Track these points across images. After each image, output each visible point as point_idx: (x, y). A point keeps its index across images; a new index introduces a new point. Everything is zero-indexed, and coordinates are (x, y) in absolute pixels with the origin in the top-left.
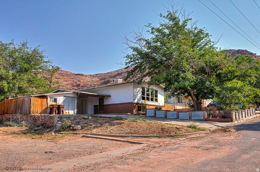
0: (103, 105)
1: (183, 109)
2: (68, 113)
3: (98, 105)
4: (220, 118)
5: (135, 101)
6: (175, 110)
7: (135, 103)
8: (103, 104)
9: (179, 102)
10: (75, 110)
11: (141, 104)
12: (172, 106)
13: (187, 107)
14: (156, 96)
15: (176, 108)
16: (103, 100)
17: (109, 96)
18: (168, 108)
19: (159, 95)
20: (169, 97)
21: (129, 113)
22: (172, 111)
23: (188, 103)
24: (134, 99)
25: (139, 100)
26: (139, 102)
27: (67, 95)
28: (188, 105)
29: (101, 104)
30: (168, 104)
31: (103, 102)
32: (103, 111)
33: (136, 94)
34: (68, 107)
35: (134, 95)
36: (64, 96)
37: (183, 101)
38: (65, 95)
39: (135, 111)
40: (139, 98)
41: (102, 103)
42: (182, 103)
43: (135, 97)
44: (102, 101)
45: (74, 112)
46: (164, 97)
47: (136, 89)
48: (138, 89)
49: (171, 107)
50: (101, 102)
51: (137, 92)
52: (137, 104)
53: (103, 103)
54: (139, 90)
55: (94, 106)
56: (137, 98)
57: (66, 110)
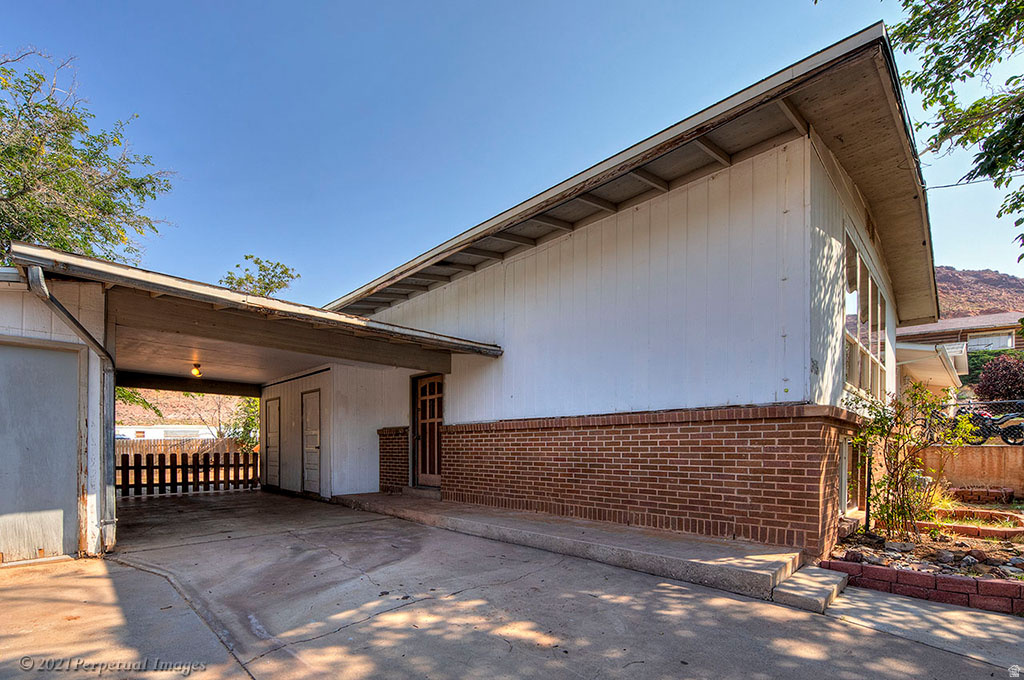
0: (440, 424)
3: (407, 428)
8: (436, 420)
10: (92, 500)
16: (441, 389)
17: (491, 353)
29: (428, 421)
31: (440, 401)
32: (439, 473)
41: (432, 416)
44: (435, 397)
50: (424, 402)
53: (440, 415)
55: (382, 433)
56: (829, 355)
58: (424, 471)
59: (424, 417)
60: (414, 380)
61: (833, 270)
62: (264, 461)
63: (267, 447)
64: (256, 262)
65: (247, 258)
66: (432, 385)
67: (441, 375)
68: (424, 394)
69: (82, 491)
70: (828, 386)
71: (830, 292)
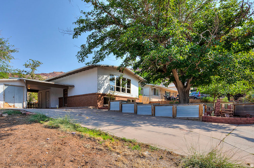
1: (159, 101)
2: (13, 107)
3: (63, 97)
4: (230, 117)
5: (100, 92)
6: (150, 103)
7: (100, 94)
9: (155, 94)
10: (25, 102)
11: (108, 95)
12: (147, 98)
13: (163, 100)
14: (129, 86)
15: (151, 101)
17: (73, 86)
18: (142, 100)
19: (132, 86)
20: (142, 85)
21: (90, 107)
22: (148, 103)
23: (165, 95)
24: (99, 89)
25: (106, 90)
26: (105, 93)
27: (10, 84)
28: (164, 97)
30: (143, 96)
31: (67, 93)
32: (67, 104)
33: (102, 82)
34: (13, 98)
35: (99, 84)
36: (5, 85)
37: (159, 93)
38: (7, 83)
39: (99, 104)
40: (106, 87)
42: (158, 95)
43: (100, 86)
45: (23, 105)
46: (138, 88)
47: (102, 76)
48: (105, 76)
49: (146, 100)
50: (65, 94)
51: (104, 81)
52: (103, 95)
53: (67, 95)
54: (106, 78)
55: (59, 98)
56: (103, 88)
57: (9, 103)
58: (65, 104)
59: (65, 96)
60: (64, 90)
61: (104, 79)
62: (39, 104)
63: (39, 101)
64: (32, 61)
65: (30, 60)
66: (66, 91)
67: (67, 89)
68: (65, 92)
69: (24, 101)
70: (102, 92)
71: (103, 81)
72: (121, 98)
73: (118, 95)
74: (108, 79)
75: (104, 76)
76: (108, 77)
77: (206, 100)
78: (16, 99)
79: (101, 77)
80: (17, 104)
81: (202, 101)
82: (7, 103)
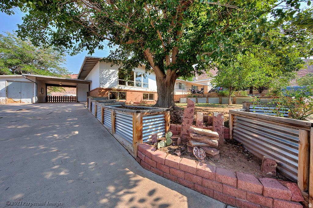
2: (19, 102)
5: (104, 86)
9: (180, 88)
14: (145, 81)
19: (150, 80)
23: (190, 89)
24: (103, 84)
25: (113, 85)
26: (112, 88)
27: (15, 80)
34: (20, 94)
35: (102, 78)
36: (7, 81)
40: (113, 82)
42: (184, 89)
43: (103, 81)
45: (32, 100)
47: (108, 70)
48: (112, 71)
51: (110, 75)
52: (109, 89)
54: (113, 72)
55: (87, 93)
56: (108, 82)
57: (14, 98)
61: (110, 73)
69: (33, 97)
70: (107, 86)
71: (108, 76)
72: (134, 92)
73: (131, 89)
74: (117, 73)
75: (110, 70)
76: (116, 71)
77: (223, 94)
78: (23, 95)
79: (106, 71)
80: (25, 99)
81: (219, 95)
82: (11, 98)
